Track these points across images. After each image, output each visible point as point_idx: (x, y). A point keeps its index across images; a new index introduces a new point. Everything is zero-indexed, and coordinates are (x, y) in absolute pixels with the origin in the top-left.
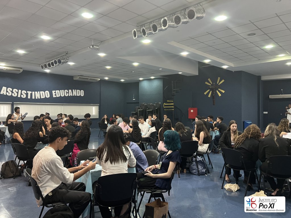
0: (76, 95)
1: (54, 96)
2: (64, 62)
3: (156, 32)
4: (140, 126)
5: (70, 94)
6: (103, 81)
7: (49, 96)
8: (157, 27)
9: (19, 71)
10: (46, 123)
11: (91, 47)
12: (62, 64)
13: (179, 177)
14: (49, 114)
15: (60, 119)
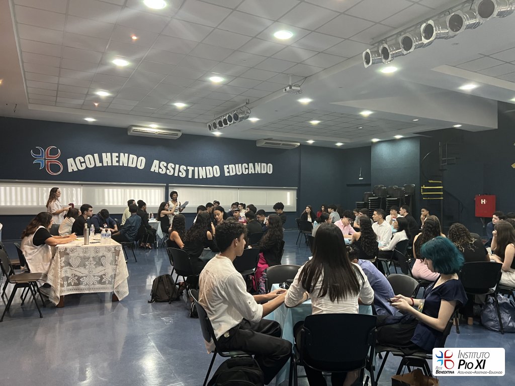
0: (260, 172)
1: (227, 174)
2: (243, 118)
3: (410, 51)
4: (375, 227)
5: (251, 171)
6: (304, 147)
7: (219, 174)
8: (413, 40)
9: (177, 135)
10: (217, 216)
11: (288, 88)
12: (240, 121)
13: (458, 332)
14: (218, 203)
15: (236, 210)
